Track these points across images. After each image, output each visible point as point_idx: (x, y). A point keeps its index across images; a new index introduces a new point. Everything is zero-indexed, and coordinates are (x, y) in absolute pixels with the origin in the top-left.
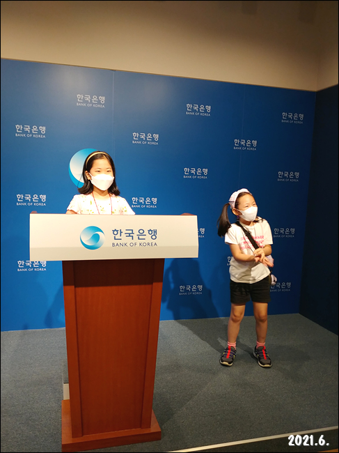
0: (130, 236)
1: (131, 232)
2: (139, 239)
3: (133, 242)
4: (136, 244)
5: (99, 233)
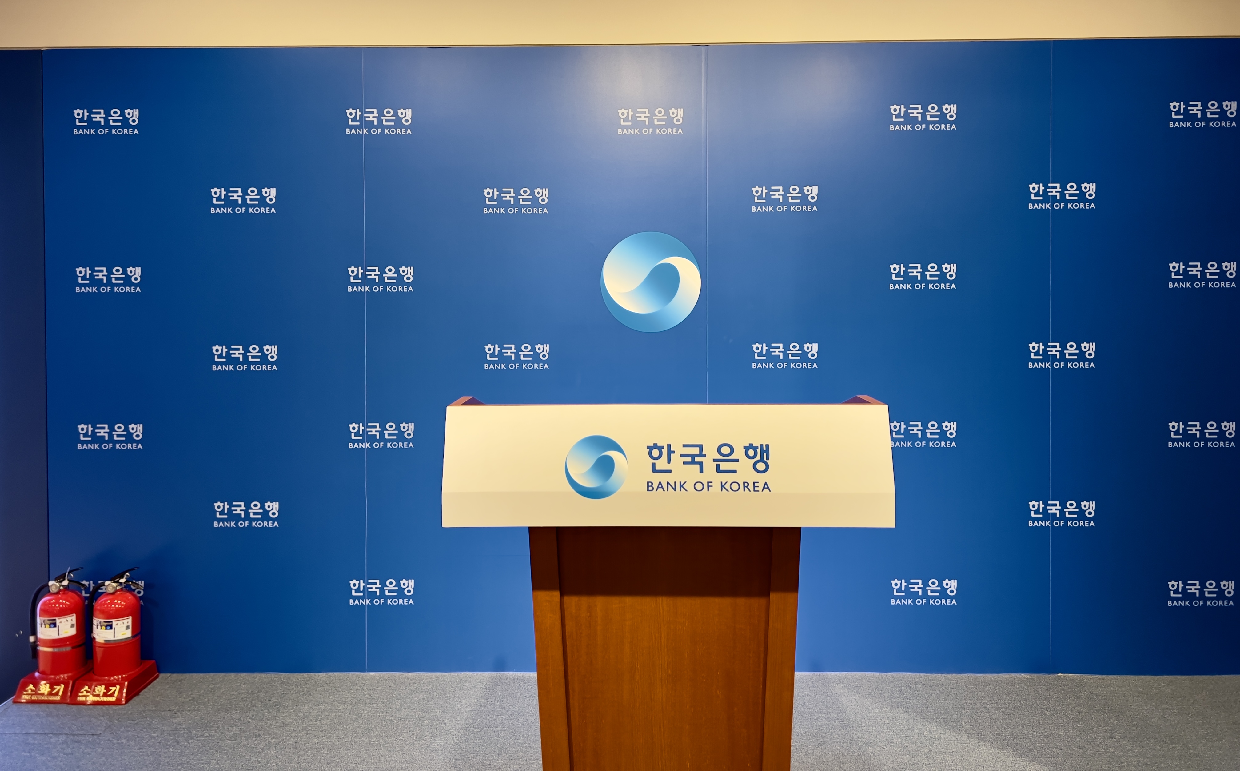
0: (693, 462)
1: (696, 451)
2: (718, 470)
3: (704, 478)
4: (710, 484)
5: (613, 454)
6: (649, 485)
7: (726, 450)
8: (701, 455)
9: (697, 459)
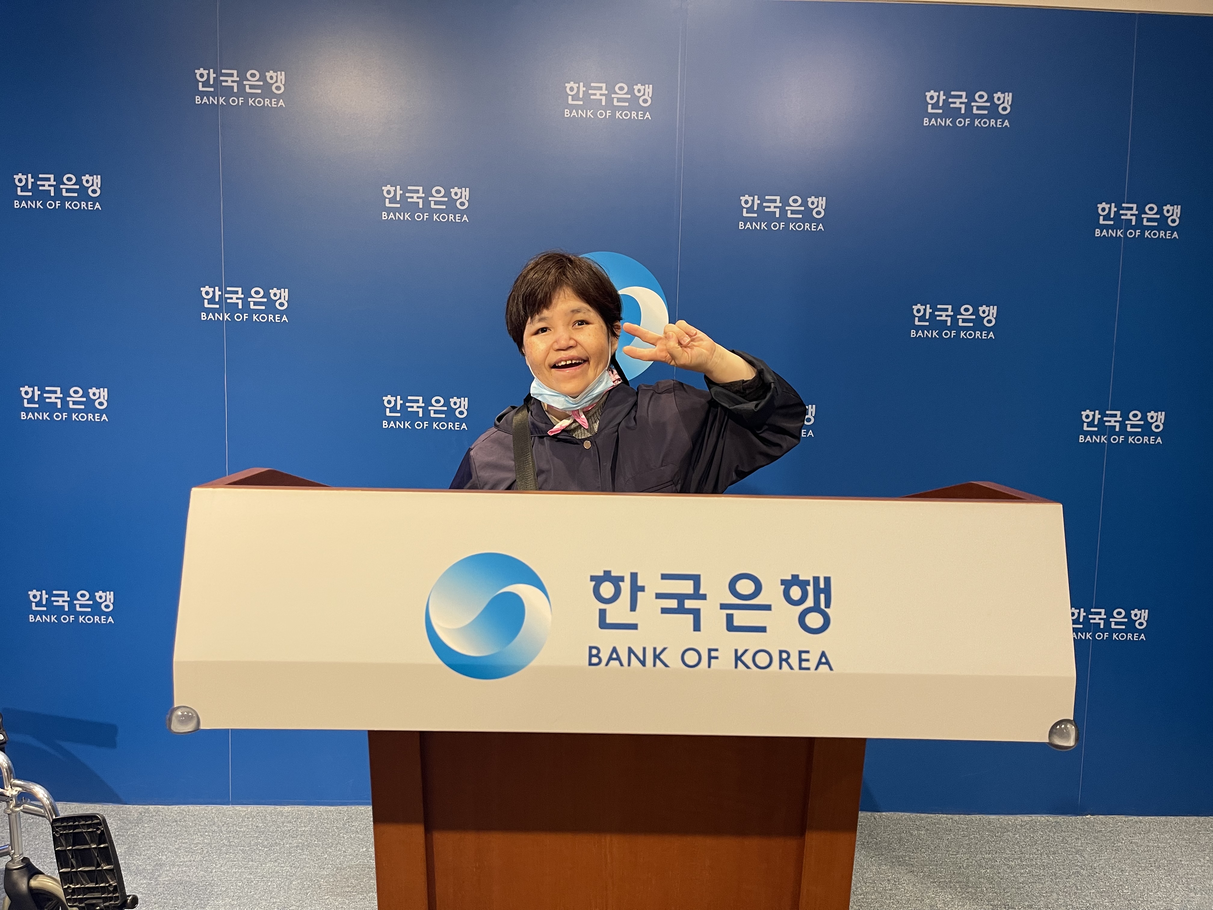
0: (681, 610)
1: (687, 587)
2: (731, 627)
3: (702, 641)
4: (713, 654)
5: (523, 590)
6: (594, 653)
7: (745, 587)
8: (697, 595)
9: (689, 604)
